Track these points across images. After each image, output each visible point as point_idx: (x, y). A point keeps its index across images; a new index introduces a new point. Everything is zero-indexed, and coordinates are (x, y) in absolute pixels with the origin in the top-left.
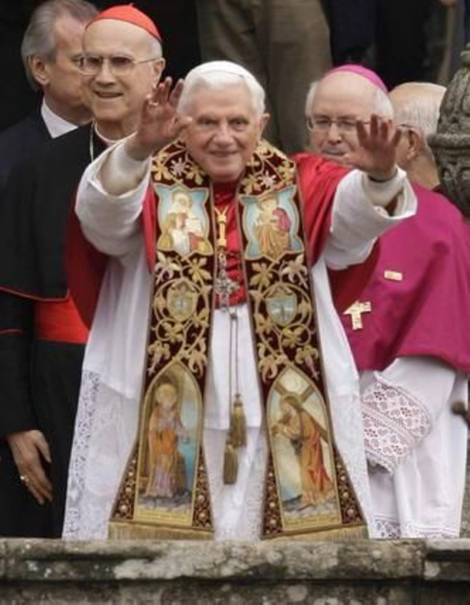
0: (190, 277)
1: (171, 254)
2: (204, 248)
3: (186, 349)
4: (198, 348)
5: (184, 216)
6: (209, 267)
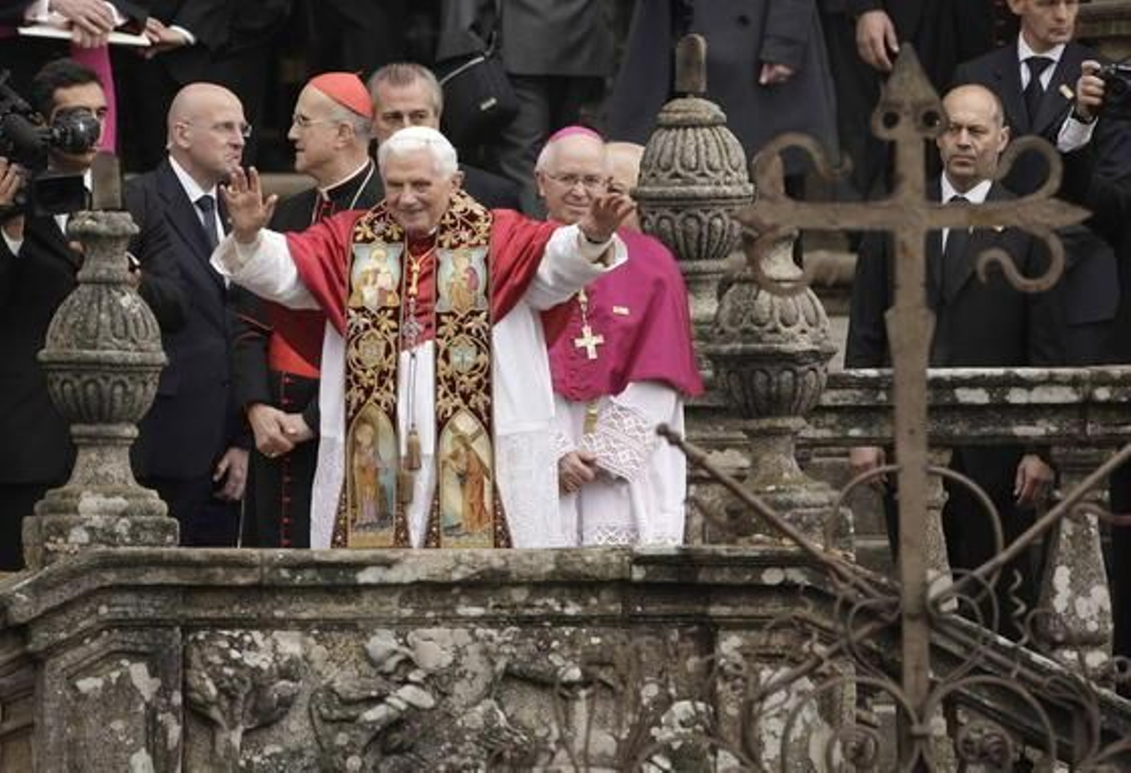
0: (378, 328)
1: (361, 310)
2: (392, 301)
3: (378, 390)
4: (388, 389)
5: (377, 272)
6: (395, 317)
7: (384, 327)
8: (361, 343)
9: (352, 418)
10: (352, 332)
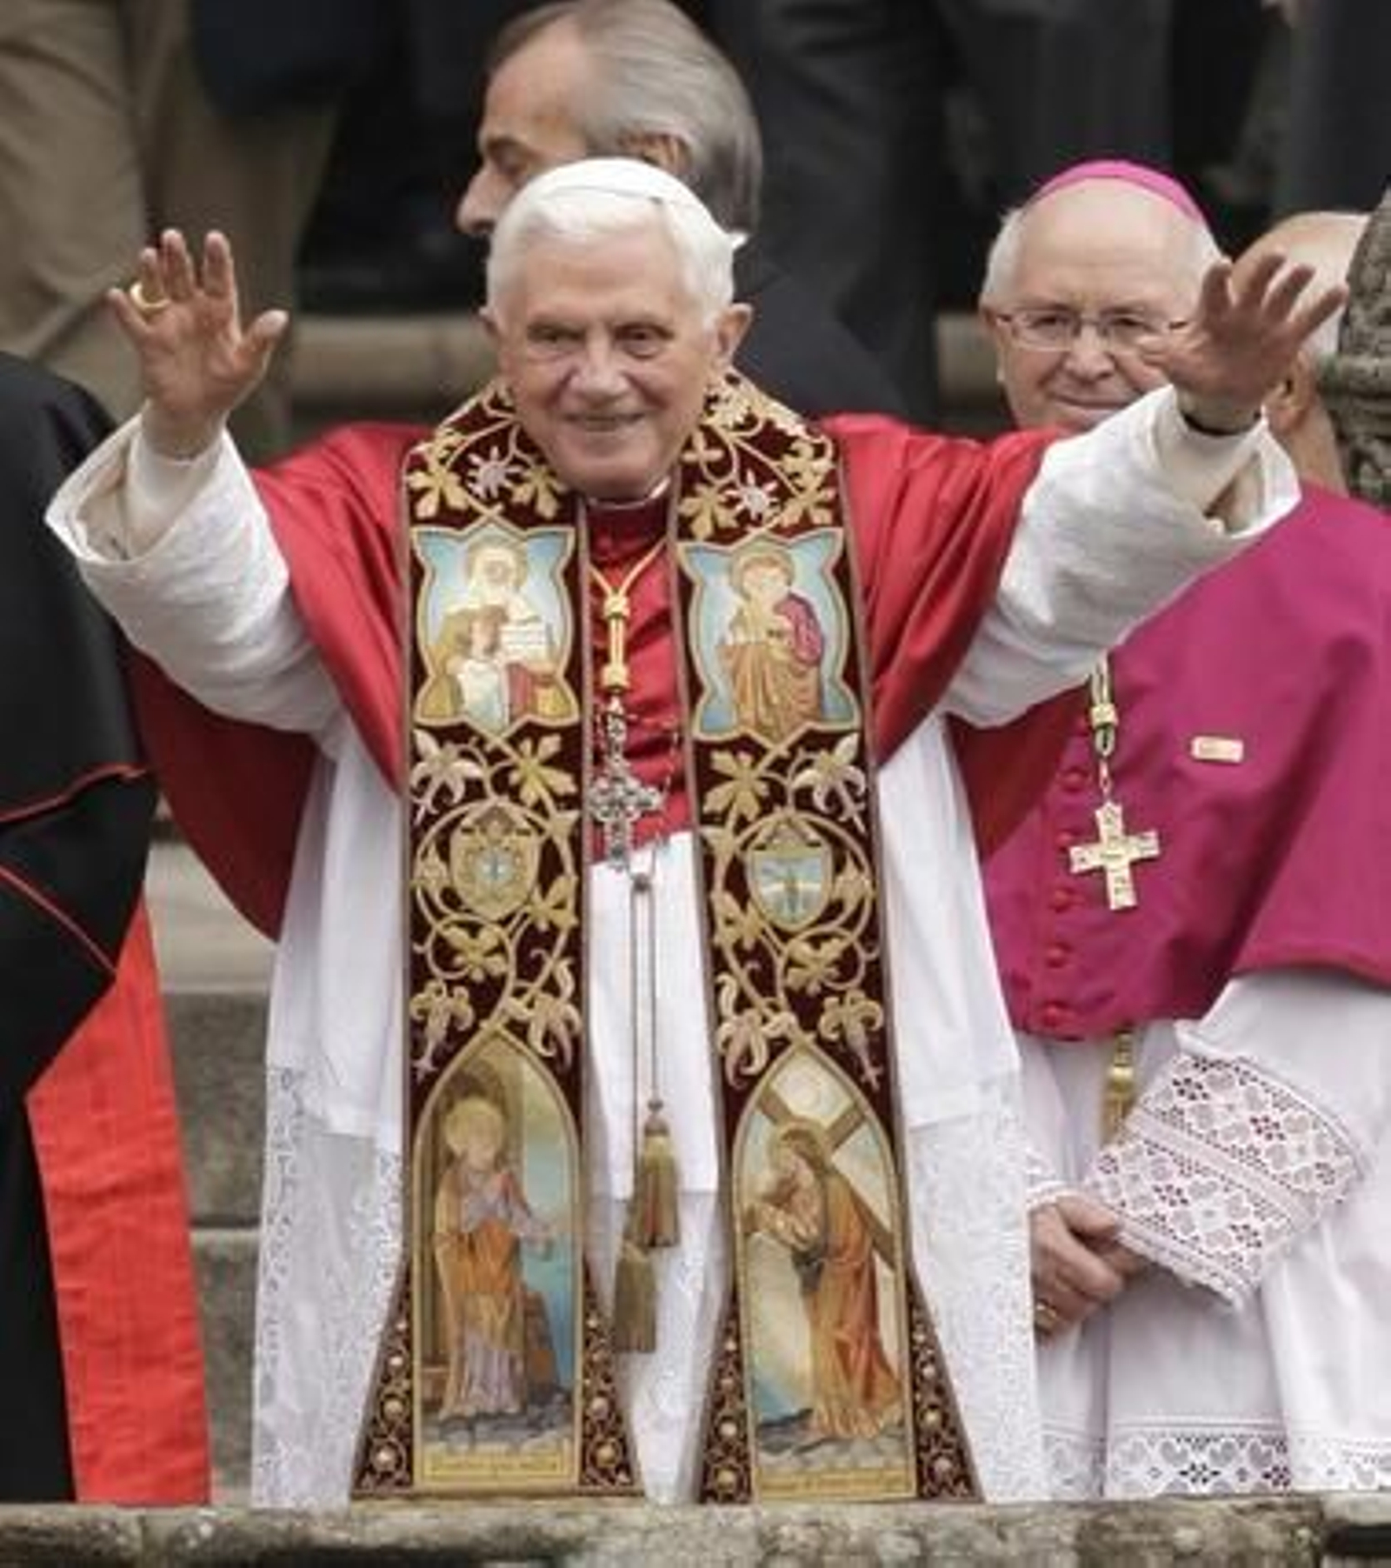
3: (518, 993)
4: (552, 987)
5: (498, 616)
6: (567, 760)
7: (530, 793)
8: (459, 841)
9: (431, 1079)
10: (426, 803)
